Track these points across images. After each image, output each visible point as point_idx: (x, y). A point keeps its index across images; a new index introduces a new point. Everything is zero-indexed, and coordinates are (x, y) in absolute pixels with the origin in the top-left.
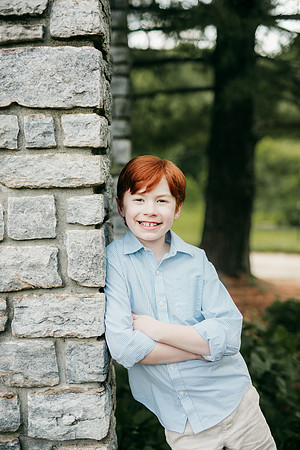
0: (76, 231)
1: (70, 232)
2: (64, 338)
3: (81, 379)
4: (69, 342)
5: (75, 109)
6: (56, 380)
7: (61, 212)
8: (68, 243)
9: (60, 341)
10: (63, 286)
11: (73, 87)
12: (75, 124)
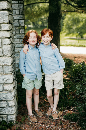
0: (5, 46)
1: (4, 46)
2: (4, 65)
3: (7, 72)
4: (5, 66)
5: (4, 23)
6: (3, 73)
7: (2, 42)
8: (4, 48)
9: (3, 66)
10: (3, 56)
11: (3, 19)
12: (4, 26)
